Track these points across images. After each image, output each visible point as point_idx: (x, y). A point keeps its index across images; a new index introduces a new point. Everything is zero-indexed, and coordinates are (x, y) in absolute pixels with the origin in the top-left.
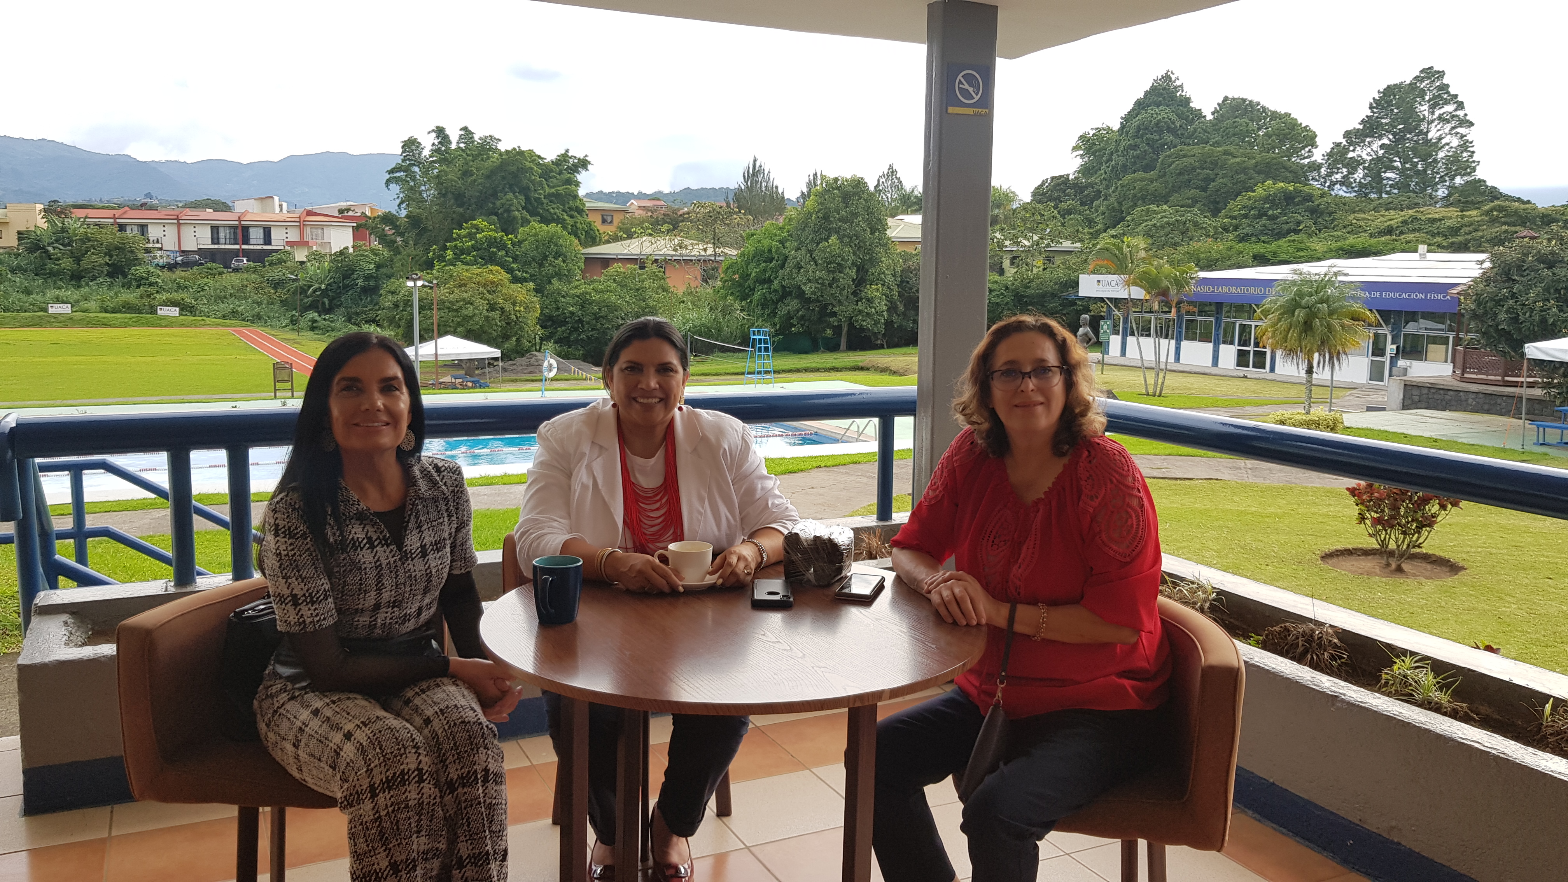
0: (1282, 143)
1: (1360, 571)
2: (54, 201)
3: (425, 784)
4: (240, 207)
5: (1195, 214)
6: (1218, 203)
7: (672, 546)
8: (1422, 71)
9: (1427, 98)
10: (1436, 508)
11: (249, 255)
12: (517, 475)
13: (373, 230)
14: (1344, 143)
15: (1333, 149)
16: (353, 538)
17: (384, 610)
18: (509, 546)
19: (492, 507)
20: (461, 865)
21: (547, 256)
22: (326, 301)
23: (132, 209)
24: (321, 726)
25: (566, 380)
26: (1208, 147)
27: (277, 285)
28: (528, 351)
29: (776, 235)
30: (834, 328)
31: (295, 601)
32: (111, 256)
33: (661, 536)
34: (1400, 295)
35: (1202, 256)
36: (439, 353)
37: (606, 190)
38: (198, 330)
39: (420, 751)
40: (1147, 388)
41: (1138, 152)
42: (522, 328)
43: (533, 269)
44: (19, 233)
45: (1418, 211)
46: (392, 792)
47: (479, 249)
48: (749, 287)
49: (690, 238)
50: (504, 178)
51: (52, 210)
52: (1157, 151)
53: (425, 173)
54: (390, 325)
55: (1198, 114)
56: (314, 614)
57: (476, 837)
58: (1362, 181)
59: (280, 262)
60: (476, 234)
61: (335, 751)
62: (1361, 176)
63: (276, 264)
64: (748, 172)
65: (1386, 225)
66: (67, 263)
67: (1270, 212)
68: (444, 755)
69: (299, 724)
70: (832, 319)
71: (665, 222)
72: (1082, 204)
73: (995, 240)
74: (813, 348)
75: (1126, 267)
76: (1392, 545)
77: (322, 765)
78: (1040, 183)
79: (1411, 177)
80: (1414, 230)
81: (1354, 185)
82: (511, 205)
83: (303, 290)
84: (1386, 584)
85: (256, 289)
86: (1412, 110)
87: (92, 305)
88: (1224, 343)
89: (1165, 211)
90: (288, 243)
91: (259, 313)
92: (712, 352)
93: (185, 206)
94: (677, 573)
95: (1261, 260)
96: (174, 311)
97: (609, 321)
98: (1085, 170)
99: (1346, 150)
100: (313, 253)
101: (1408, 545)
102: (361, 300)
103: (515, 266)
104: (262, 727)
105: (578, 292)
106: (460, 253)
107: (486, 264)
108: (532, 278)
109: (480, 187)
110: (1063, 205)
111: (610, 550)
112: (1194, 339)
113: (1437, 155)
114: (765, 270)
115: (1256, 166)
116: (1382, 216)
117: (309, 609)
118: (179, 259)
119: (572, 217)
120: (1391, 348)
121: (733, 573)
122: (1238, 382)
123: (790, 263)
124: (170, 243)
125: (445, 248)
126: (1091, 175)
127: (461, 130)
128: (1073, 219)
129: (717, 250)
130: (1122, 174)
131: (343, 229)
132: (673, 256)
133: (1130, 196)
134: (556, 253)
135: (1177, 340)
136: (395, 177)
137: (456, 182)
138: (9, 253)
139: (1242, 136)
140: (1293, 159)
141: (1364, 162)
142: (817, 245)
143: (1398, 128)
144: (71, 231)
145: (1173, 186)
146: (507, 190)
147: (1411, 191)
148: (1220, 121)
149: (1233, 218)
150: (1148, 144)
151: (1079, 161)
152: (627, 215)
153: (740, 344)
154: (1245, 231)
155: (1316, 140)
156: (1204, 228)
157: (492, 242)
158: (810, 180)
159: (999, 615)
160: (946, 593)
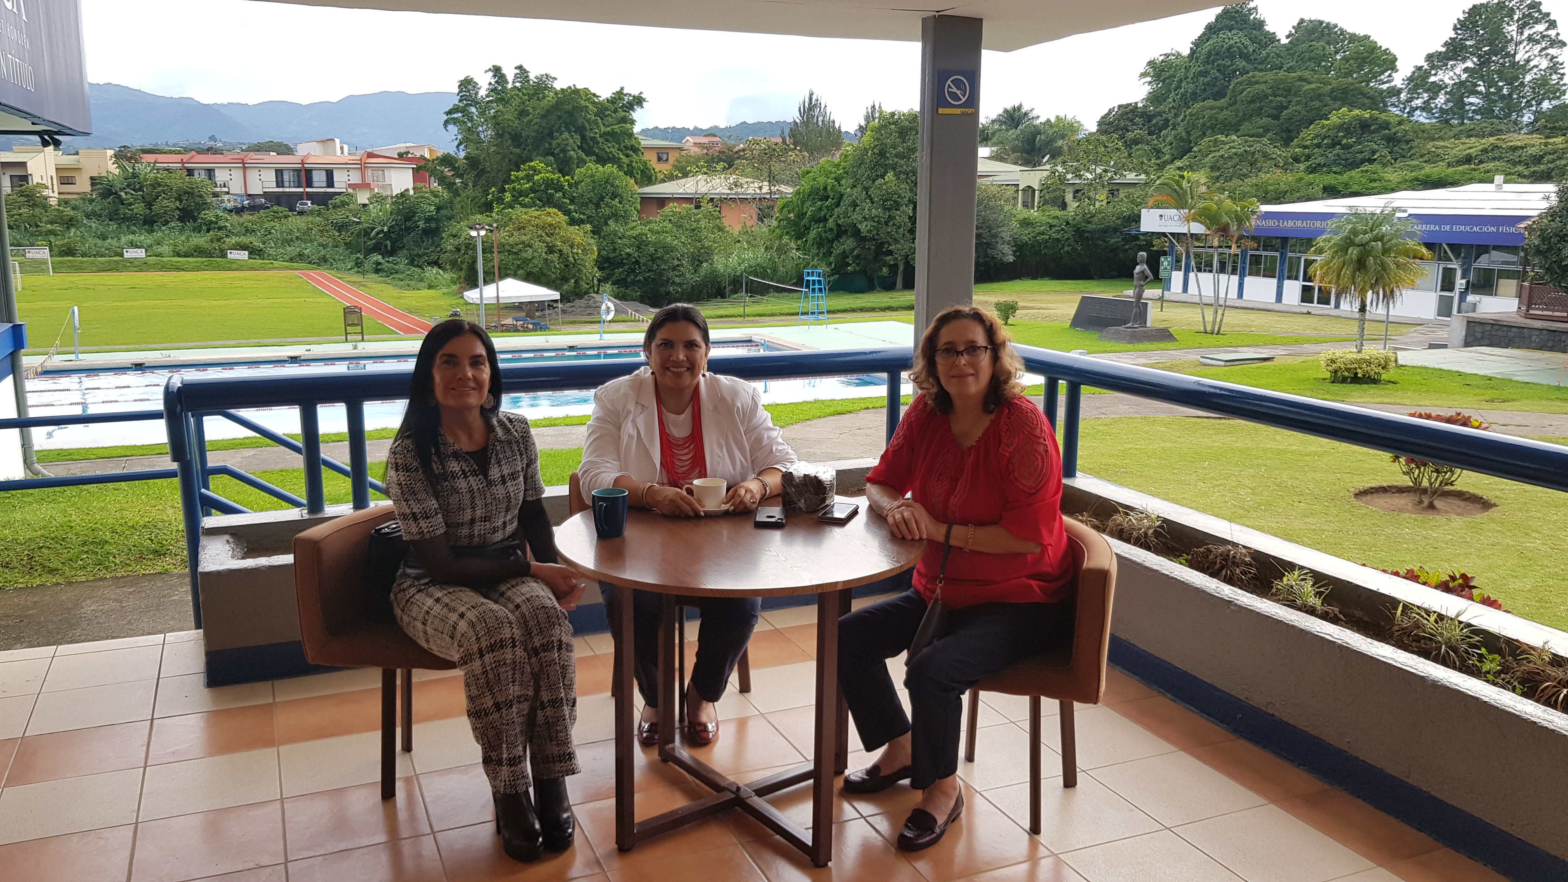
0: (1360, 67)
1: (1392, 508)
2: (124, 146)
3: (517, 649)
4: (302, 150)
5: (1264, 144)
6: (1290, 131)
7: (696, 482)
9: (1516, 17)
11: (315, 198)
12: (578, 417)
13: (433, 172)
14: (1426, 67)
15: (1414, 73)
16: (453, 470)
18: (574, 482)
19: (556, 447)
20: (543, 708)
21: (604, 197)
22: (388, 243)
23: (198, 153)
24: (442, 609)
25: (624, 321)
26: (1282, 74)
27: (341, 227)
28: (586, 293)
29: (831, 173)
30: (890, 266)
31: (414, 517)
32: (181, 201)
33: (689, 474)
35: (1269, 188)
36: (500, 296)
37: (662, 126)
38: (267, 273)
39: (513, 626)
40: (1205, 326)
41: (1209, 79)
42: (579, 271)
43: (591, 211)
44: (92, 178)
45: (1499, 139)
46: (494, 654)
47: (537, 191)
48: (805, 226)
49: (746, 176)
50: (560, 117)
51: (121, 156)
52: (1228, 79)
53: (482, 113)
55: (1272, 38)
56: (429, 525)
57: (552, 687)
58: (1444, 106)
59: (344, 204)
60: (533, 175)
61: (453, 626)
62: (1442, 101)
63: (339, 207)
64: (804, 106)
65: (1464, 153)
66: (139, 208)
67: (1344, 141)
68: (530, 629)
69: (426, 608)
70: (888, 258)
71: (721, 160)
72: (1149, 134)
73: (1057, 174)
74: (869, 288)
75: (1187, 202)
76: (1425, 483)
77: (444, 636)
78: (1106, 112)
79: (1496, 101)
80: (1494, 159)
81: (1434, 111)
82: (567, 145)
83: (367, 233)
84: (1415, 520)
85: (321, 231)
86: (1499, 30)
87: (165, 249)
88: (1289, 278)
89: (1233, 141)
90: (350, 185)
91: (324, 256)
92: (768, 293)
93: (249, 149)
94: (700, 502)
95: (1332, 192)
96: (244, 255)
97: (666, 262)
98: (1154, 98)
99: (1428, 74)
100: (375, 196)
101: (1441, 482)
102: (423, 242)
103: (572, 207)
104: (398, 612)
105: (634, 233)
106: (518, 195)
107: (544, 206)
108: (590, 220)
109: (536, 127)
110: (1130, 135)
111: (649, 484)
112: (1258, 275)
113: (1524, 78)
114: (820, 209)
115: (1332, 92)
116: (1462, 143)
117: (425, 523)
118: (246, 202)
119: (627, 156)
120: (1460, 283)
121: (742, 502)
122: (1300, 319)
123: (846, 201)
124: (236, 187)
125: (503, 190)
126: (1160, 103)
127: (516, 68)
128: (1138, 150)
129: (772, 188)
130: (1191, 103)
131: (403, 170)
132: (728, 194)
133: (1199, 125)
134: (613, 194)
135: (1240, 276)
136: (453, 118)
137: (512, 121)
138: (84, 199)
139: (1318, 60)
140: (1372, 84)
141: (1446, 87)
142: (873, 183)
143: (1484, 49)
144: (141, 177)
145: (1244, 114)
146: (563, 129)
147: (1494, 117)
148: (1295, 45)
149: (1305, 147)
150: (1219, 70)
151: (1147, 89)
152: (683, 153)
153: (795, 285)
154: (1317, 161)
155: (1397, 63)
156: (1274, 159)
157: (549, 184)
158: (868, 113)
159: (938, 532)
160: (898, 516)
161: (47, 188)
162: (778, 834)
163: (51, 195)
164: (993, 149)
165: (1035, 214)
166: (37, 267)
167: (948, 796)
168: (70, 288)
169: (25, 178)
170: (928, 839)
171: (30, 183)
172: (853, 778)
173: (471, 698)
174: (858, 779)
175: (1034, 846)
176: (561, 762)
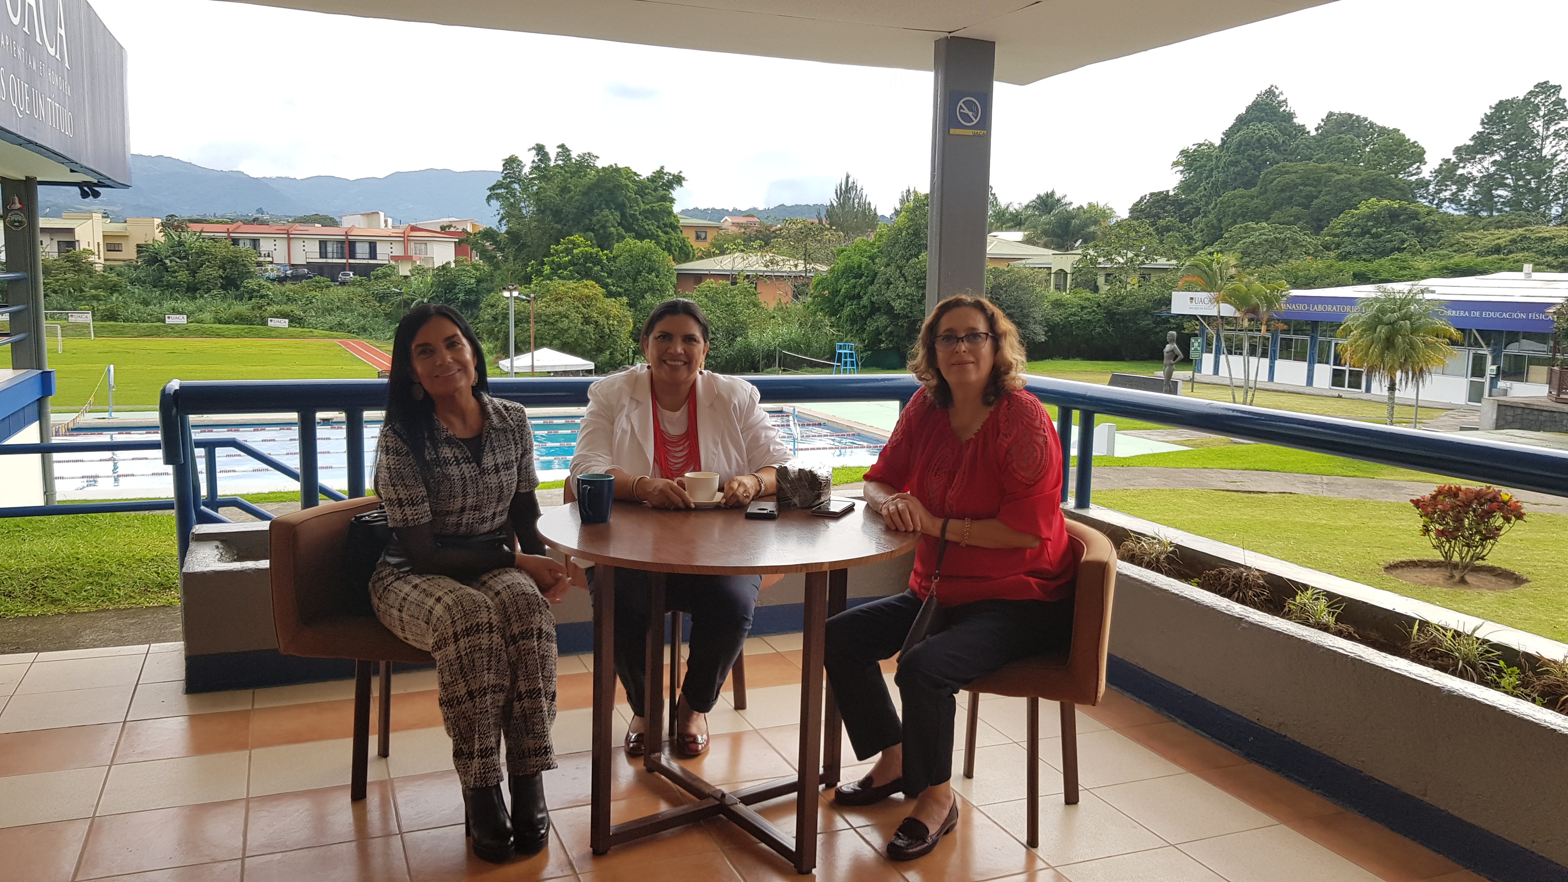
0: (1390, 159)
1: (1423, 582)
2: (172, 216)
3: (494, 634)
4: (347, 222)
5: (1295, 232)
6: (1321, 220)
8: (1536, 86)
9: (1541, 113)
10: (1499, 522)
11: (357, 269)
13: (475, 246)
14: (1454, 160)
15: (1441, 165)
16: (444, 457)
17: (468, 512)
20: (520, 698)
21: (641, 271)
23: (244, 224)
24: (419, 595)
26: (1311, 164)
27: (382, 298)
29: (866, 251)
31: (400, 503)
32: (224, 269)
34: (1501, 315)
35: (1300, 274)
36: (535, 365)
37: (702, 207)
38: (306, 341)
39: (491, 611)
41: (1239, 168)
42: (615, 342)
43: (627, 284)
44: (138, 246)
45: (1527, 230)
46: (470, 638)
47: (576, 264)
48: (839, 302)
49: (782, 254)
50: (600, 195)
51: (170, 224)
52: (1258, 169)
53: (525, 190)
54: (489, 338)
55: (1302, 129)
56: (415, 513)
57: (531, 677)
58: (1472, 198)
59: (385, 276)
60: (572, 249)
61: (429, 611)
62: (1471, 193)
63: (381, 278)
64: (841, 187)
65: (1493, 243)
66: (183, 276)
67: (1374, 230)
68: (509, 616)
69: (402, 595)
71: (757, 238)
72: (1181, 222)
73: (1089, 257)
75: (1216, 284)
76: (1456, 558)
77: (419, 622)
78: (1138, 199)
79: (1524, 194)
80: (1523, 249)
81: (1463, 203)
82: (607, 221)
84: (1446, 594)
85: (362, 302)
86: (1526, 125)
87: (207, 316)
88: (1319, 362)
89: (1264, 228)
90: (393, 258)
91: (364, 326)
92: (801, 368)
93: (294, 222)
94: (691, 494)
95: (1361, 278)
96: (284, 323)
98: (1186, 187)
99: (1456, 166)
100: (416, 268)
101: (1472, 557)
103: (609, 281)
104: (375, 601)
106: (557, 268)
107: (582, 278)
108: (627, 293)
109: (578, 204)
110: (1162, 222)
111: (641, 476)
112: (1289, 358)
113: (1551, 172)
114: (854, 287)
115: (1362, 181)
116: (1491, 234)
117: (411, 510)
118: (289, 272)
119: (666, 233)
120: (1491, 369)
121: (734, 495)
122: (1331, 402)
123: (880, 279)
124: (280, 257)
125: (543, 263)
126: (1192, 192)
127: (558, 147)
128: (1170, 237)
129: (808, 266)
130: (1222, 191)
131: (443, 244)
132: (764, 272)
133: (1230, 213)
134: (649, 268)
135: (1271, 359)
136: (496, 193)
137: (554, 198)
138: (129, 266)
139: (1347, 152)
140: (1400, 176)
141: (1475, 179)
142: (907, 262)
143: (1511, 144)
144: (187, 245)
145: (1274, 203)
146: (603, 206)
147: (1523, 209)
148: (1325, 137)
149: (1335, 236)
150: (1249, 160)
151: (1179, 178)
152: (721, 232)
153: (829, 359)
154: (1347, 250)
155: (1425, 156)
156: (1304, 246)
157: (588, 257)
158: (903, 196)
159: (933, 526)
160: (892, 508)
161: (94, 254)
162: (763, 841)
163: (97, 261)
164: (1026, 233)
165: (1068, 296)
166: (79, 331)
167: (942, 806)
168: (110, 352)
169: (72, 244)
170: (919, 848)
171: (77, 249)
172: (844, 789)
173: (444, 686)
174: (849, 790)
175: (1031, 859)
176: (536, 756)
